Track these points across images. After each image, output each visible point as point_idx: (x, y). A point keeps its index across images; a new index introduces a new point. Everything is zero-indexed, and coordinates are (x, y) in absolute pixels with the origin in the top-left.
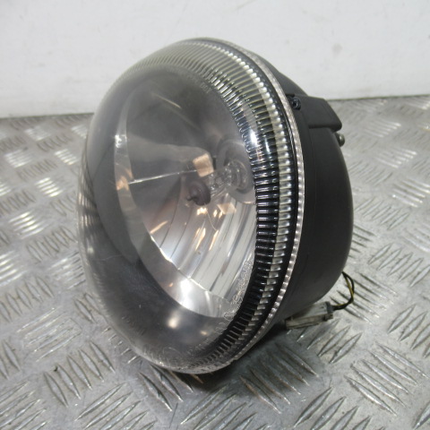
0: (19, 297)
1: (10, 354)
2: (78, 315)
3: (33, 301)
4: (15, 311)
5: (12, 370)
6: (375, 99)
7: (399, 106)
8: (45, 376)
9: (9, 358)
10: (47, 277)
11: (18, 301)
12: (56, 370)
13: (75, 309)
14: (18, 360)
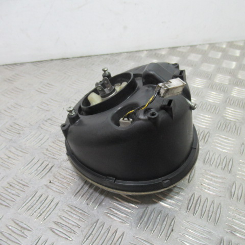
0: (9, 157)
1: (21, 182)
2: (48, 158)
3: (19, 157)
4: (11, 164)
5: (25, 188)
6: (143, 51)
7: (154, 53)
8: (46, 186)
9: (21, 184)
10: (20, 146)
11: (10, 159)
12: (50, 182)
13: (45, 156)
14: (26, 183)
